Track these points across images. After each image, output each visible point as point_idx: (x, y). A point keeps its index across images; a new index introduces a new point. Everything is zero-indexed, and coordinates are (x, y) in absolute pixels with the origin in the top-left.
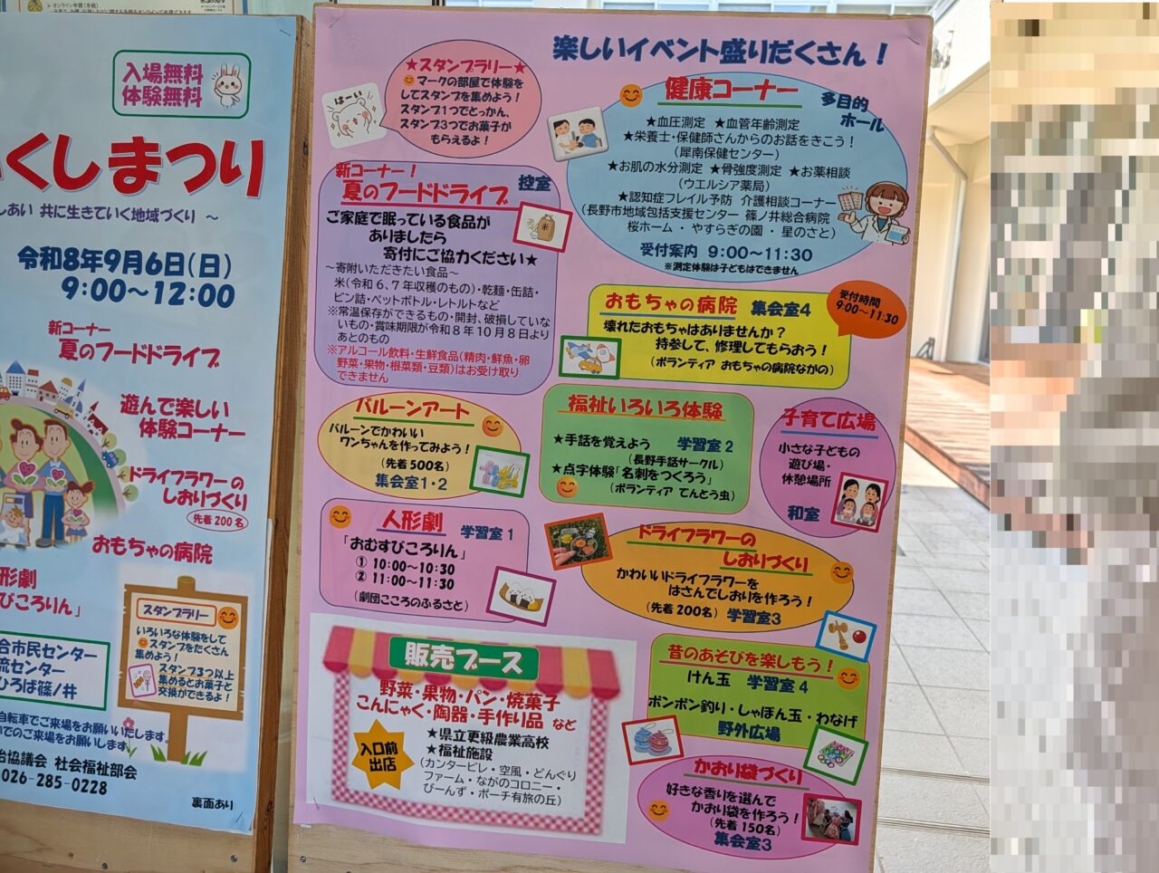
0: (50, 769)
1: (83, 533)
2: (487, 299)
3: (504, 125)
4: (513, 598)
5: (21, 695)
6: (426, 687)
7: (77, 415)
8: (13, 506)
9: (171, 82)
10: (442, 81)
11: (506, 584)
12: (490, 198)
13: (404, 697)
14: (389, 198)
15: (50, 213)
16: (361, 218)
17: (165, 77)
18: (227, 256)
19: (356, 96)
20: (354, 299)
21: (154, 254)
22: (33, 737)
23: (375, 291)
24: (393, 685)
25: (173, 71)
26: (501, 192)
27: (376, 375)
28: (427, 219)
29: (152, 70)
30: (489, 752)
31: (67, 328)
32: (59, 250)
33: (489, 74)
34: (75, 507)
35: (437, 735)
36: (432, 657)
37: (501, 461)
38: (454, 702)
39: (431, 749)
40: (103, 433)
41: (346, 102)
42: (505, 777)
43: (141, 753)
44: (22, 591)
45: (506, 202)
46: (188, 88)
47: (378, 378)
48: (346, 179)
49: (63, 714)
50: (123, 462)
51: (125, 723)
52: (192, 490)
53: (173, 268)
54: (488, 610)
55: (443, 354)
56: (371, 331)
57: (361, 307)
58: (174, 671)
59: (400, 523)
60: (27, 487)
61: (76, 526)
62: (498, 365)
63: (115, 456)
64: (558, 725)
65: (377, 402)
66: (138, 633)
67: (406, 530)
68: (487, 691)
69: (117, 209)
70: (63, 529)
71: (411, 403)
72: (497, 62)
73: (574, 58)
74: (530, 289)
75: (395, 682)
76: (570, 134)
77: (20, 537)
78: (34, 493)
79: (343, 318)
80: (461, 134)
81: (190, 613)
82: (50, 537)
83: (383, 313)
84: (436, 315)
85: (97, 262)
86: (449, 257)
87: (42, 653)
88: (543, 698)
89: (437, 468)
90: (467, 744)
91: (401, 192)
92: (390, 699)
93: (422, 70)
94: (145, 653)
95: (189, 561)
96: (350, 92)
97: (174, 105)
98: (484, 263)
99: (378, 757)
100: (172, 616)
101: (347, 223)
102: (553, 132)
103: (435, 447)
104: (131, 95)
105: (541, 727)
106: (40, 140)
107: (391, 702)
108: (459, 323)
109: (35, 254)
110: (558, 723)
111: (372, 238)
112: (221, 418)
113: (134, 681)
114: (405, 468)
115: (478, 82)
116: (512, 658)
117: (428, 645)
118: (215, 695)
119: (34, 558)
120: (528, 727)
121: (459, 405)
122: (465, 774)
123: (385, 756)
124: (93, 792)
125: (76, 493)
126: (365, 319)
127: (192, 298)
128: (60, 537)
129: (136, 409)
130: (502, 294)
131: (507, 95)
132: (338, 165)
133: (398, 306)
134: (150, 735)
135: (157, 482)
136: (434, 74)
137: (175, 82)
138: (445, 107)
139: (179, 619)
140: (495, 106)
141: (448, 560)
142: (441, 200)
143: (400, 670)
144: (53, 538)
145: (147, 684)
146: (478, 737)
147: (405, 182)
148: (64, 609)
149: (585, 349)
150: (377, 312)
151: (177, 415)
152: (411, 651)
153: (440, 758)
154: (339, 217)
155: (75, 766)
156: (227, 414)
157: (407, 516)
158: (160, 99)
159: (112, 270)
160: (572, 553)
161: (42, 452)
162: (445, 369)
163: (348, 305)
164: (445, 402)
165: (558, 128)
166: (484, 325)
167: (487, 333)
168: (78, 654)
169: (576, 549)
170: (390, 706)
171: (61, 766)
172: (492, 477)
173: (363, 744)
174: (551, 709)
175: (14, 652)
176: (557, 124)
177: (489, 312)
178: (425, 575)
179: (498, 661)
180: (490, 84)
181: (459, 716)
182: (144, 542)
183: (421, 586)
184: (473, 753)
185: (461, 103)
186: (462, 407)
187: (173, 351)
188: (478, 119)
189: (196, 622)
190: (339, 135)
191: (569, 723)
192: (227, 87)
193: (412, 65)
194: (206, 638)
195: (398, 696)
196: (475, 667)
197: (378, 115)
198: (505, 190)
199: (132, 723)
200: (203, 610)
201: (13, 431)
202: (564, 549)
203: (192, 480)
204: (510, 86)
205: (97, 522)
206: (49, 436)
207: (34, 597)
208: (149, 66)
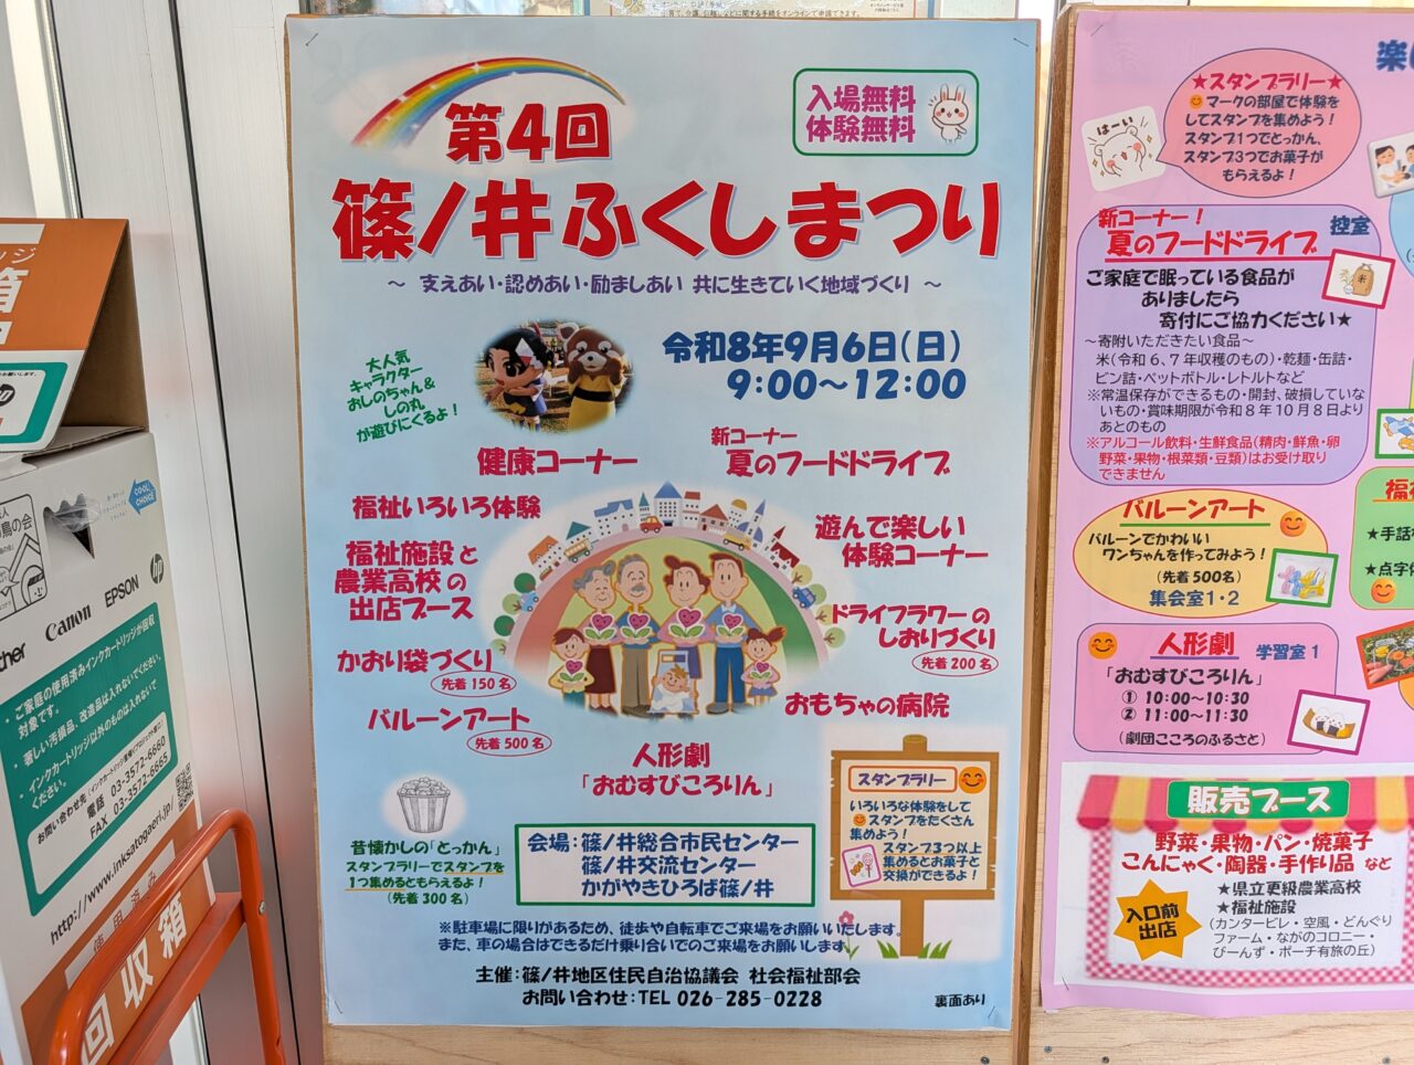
0: (744, 983)
1: (772, 692)
2: (1289, 369)
3: (1314, 154)
4: (1320, 725)
5: (697, 899)
6: (1215, 836)
7: (755, 545)
8: (673, 665)
9: (872, 109)
10: (1238, 101)
11: (1311, 710)
12: (1294, 246)
13: (1188, 851)
14: (1168, 252)
15: (706, 287)
16: (1131, 279)
17: (863, 103)
18: (953, 332)
19: (1125, 124)
20: (1122, 379)
21: (854, 335)
22: (717, 949)
23: (1149, 368)
24: (1172, 838)
25: (875, 95)
26: (1308, 238)
27: (1149, 472)
28: (1215, 275)
29: (846, 94)
30: (1291, 904)
31: (738, 436)
32: (721, 336)
33: (1297, 90)
34: (760, 661)
35: (1230, 891)
36: (1222, 802)
37: (1304, 566)
38: (1250, 851)
39: (1223, 908)
40: (793, 565)
41: (1113, 132)
42: (1310, 930)
43: (865, 953)
44: (691, 771)
45: (1314, 250)
46: (895, 117)
47: (1152, 475)
48: (1112, 229)
49: (755, 916)
50: (823, 600)
51: (841, 919)
52: (918, 628)
53: (880, 352)
54: (1290, 742)
55: (1233, 441)
56: (1143, 417)
57: (1129, 388)
58: (903, 850)
59: (1182, 647)
60: (692, 641)
61: (761, 683)
62: (1301, 450)
63: (810, 593)
64: (1371, 865)
65: (1150, 504)
66: (852, 809)
67: (1189, 655)
68: (1289, 834)
69: (800, 279)
70: (743, 689)
71: (1193, 503)
72: (1307, 75)
73: (1403, 67)
74: (1342, 354)
75: (1174, 834)
76: (1395, 163)
77: (684, 704)
78: (701, 647)
79: (1107, 404)
80: (1260, 167)
81: (922, 779)
82: (726, 700)
83: (1157, 394)
84: (1225, 393)
85: (775, 349)
86: (1242, 321)
87: (723, 845)
88: (1354, 837)
89: (1226, 579)
90: (1266, 898)
91: (1183, 243)
92: (1169, 854)
93: (1212, 87)
94: (862, 833)
95: (918, 715)
96: (1117, 118)
97: (877, 140)
98: (1285, 326)
99: (1150, 923)
100: (898, 784)
101: (1113, 285)
102: (1375, 161)
103: (1223, 554)
104: (819, 129)
105: (1352, 869)
106: (691, 190)
107: (1171, 858)
108: (1254, 402)
109: (687, 342)
110: (1371, 863)
111: (1146, 303)
112: (954, 536)
113: (850, 867)
114: (1186, 581)
115: (1282, 101)
116: (1318, 794)
117: (1216, 788)
118: (957, 873)
119: (704, 728)
120: (1336, 870)
121: (1252, 501)
122: (1263, 932)
123: (1162, 920)
124: (803, 1004)
125: (760, 643)
126: (1135, 403)
127: (908, 389)
128: (740, 699)
129: (836, 532)
130: (1307, 363)
131: (1319, 117)
132: (1101, 212)
133: (1178, 384)
134: (875, 929)
135: (870, 621)
136: (1228, 92)
137: (878, 110)
138: (1241, 135)
139: (906, 787)
140: (1304, 131)
141: (1242, 688)
142: (1234, 251)
143: (1180, 820)
144: (730, 701)
145: (869, 869)
146: (1278, 887)
147: (1188, 230)
148: (749, 789)
149: (1407, 424)
150: (1151, 394)
151: (894, 537)
152: (1195, 797)
153: (1233, 917)
154: (1103, 278)
155: (776, 975)
156: (962, 532)
157: (1191, 639)
158: (858, 133)
159: (796, 358)
160: (1388, 667)
161: (709, 594)
162: (1235, 458)
163: (1114, 387)
164: (1236, 499)
165: (1381, 156)
166: (1284, 402)
167: (1288, 412)
168: (773, 842)
169: (1393, 662)
170: (1168, 862)
171: (758, 979)
172: (1293, 585)
173: (1129, 910)
174: (1363, 848)
175: (683, 847)
176: (1380, 151)
177: (1290, 386)
178: (1213, 707)
179: (1303, 799)
180: (1298, 104)
181: (1256, 866)
182: (855, 698)
183: (1208, 720)
184: (1273, 907)
185: (1261, 128)
186: (1256, 504)
187: (886, 457)
188: (1282, 148)
189: (930, 788)
190: (1102, 174)
191: (1384, 861)
192: (949, 115)
193: (1200, 82)
194: (943, 807)
195: (1180, 850)
196: (1275, 808)
197: (1155, 147)
198: (1313, 235)
199: (851, 917)
200: (938, 774)
201: (668, 571)
202: (1379, 663)
203: (918, 616)
204: (1323, 104)
205: (791, 676)
206: (718, 574)
207: (708, 777)
208: (843, 90)
